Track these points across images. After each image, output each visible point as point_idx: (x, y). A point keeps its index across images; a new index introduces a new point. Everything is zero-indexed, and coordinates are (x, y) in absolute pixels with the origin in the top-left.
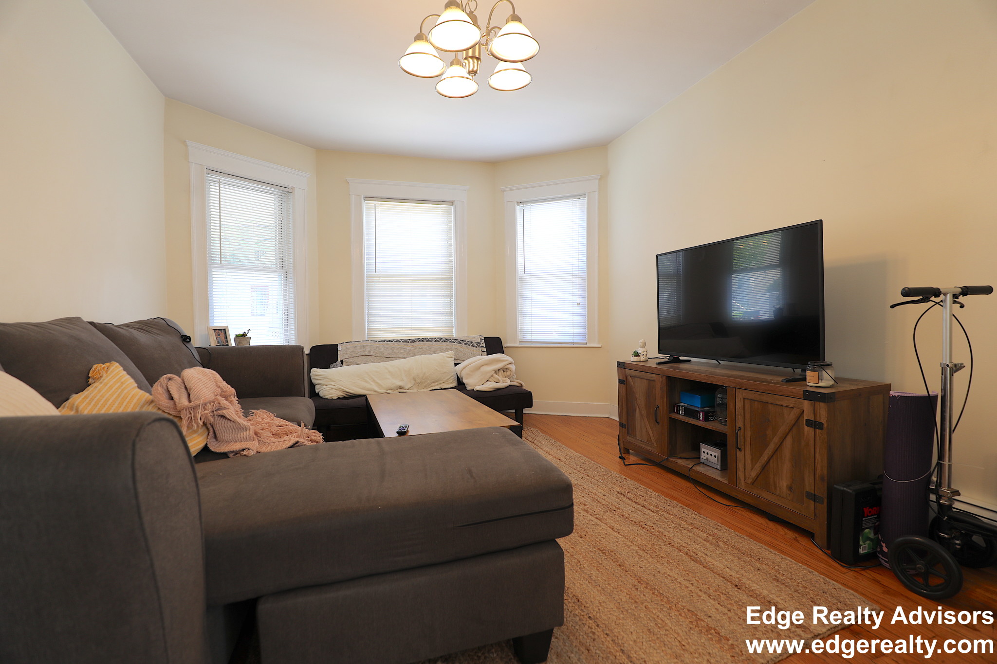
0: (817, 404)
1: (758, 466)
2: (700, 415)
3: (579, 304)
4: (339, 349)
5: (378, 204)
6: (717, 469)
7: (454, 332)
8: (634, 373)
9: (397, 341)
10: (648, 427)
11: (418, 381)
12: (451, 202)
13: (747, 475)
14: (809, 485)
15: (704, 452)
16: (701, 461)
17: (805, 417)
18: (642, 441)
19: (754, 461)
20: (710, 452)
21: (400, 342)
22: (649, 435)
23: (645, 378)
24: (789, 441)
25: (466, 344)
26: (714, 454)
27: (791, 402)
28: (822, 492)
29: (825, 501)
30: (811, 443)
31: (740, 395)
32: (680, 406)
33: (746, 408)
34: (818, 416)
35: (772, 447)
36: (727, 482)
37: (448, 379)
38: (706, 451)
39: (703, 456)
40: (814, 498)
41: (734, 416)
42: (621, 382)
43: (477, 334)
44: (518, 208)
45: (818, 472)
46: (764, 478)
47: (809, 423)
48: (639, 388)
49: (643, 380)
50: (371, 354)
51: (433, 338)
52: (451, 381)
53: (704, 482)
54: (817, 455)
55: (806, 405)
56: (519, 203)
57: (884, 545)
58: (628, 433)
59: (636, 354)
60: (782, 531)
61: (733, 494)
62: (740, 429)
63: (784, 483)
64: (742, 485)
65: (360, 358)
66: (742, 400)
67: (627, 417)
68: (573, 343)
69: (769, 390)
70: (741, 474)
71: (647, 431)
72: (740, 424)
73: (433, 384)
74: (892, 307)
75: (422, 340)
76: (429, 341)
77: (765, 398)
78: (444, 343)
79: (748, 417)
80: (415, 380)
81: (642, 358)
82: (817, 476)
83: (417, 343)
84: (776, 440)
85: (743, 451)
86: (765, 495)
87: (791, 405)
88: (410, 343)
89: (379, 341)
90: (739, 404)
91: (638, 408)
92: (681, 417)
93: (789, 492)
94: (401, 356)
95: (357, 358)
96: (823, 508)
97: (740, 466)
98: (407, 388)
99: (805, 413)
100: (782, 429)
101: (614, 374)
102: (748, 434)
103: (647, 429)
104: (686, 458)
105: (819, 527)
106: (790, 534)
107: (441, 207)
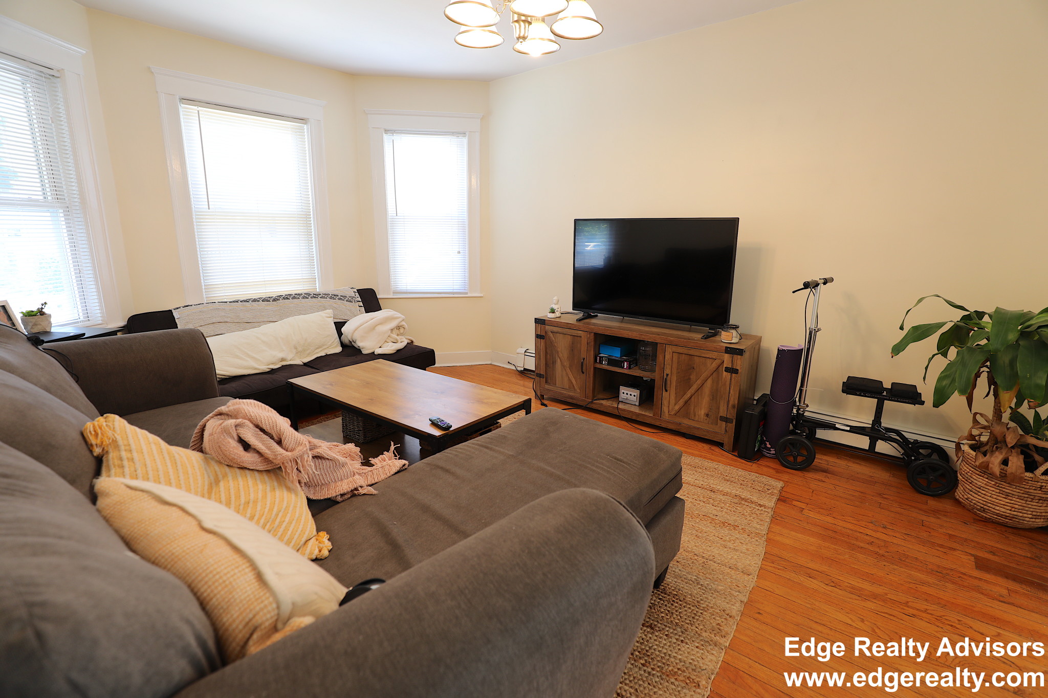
0: (735, 356)
1: (681, 402)
2: (624, 364)
3: (459, 252)
4: (176, 317)
5: (202, 110)
6: (635, 405)
7: (317, 285)
8: (555, 329)
9: (255, 300)
10: (571, 376)
11: (300, 349)
12: (302, 120)
13: (670, 409)
14: (723, 412)
15: (623, 393)
16: (620, 400)
17: (725, 366)
18: (563, 388)
19: (678, 397)
20: (629, 393)
21: (258, 301)
22: (572, 383)
23: (570, 334)
24: (709, 382)
25: (339, 299)
26: (633, 394)
27: (714, 355)
28: (732, 414)
29: (734, 421)
30: (728, 383)
31: (669, 350)
32: (603, 357)
33: (674, 359)
34: (735, 365)
35: (695, 387)
36: (651, 415)
37: (332, 343)
38: (625, 392)
39: (622, 396)
40: (725, 419)
41: (662, 366)
42: (538, 336)
43: (348, 286)
44: (386, 138)
45: (731, 403)
46: (686, 409)
47: (727, 370)
48: (562, 344)
49: (566, 335)
50: (226, 320)
51: (299, 294)
52: (336, 345)
53: (630, 417)
54: (731, 391)
55: (727, 357)
56: (386, 131)
57: (768, 443)
58: (546, 382)
59: (553, 311)
60: (701, 445)
61: (657, 424)
62: (667, 375)
63: (702, 412)
64: (666, 416)
65: (211, 326)
66: (671, 353)
67: (546, 368)
68: (454, 293)
69: (696, 346)
70: (665, 409)
71: (569, 380)
72: (667, 371)
73: (317, 351)
74: (794, 292)
75: (286, 297)
76: (294, 298)
77: (692, 352)
78: (314, 299)
79: (675, 366)
80: (296, 348)
81: (558, 314)
82: (730, 405)
83: (281, 301)
84: (699, 382)
85: (668, 392)
86: (686, 422)
87: (714, 357)
88: (271, 302)
89: (230, 302)
90: (668, 356)
91: (559, 360)
92: (604, 366)
93: (706, 418)
94: (265, 320)
95: (206, 326)
96: (732, 426)
97: (665, 402)
98: (289, 359)
99: (725, 362)
100: (704, 375)
101: (530, 330)
102: (674, 378)
103: (569, 377)
104: (606, 399)
105: (728, 439)
106: (706, 446)
107: (291, 125)
